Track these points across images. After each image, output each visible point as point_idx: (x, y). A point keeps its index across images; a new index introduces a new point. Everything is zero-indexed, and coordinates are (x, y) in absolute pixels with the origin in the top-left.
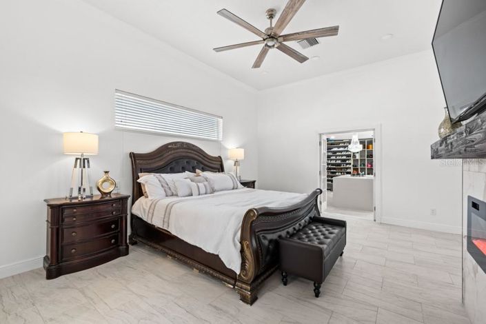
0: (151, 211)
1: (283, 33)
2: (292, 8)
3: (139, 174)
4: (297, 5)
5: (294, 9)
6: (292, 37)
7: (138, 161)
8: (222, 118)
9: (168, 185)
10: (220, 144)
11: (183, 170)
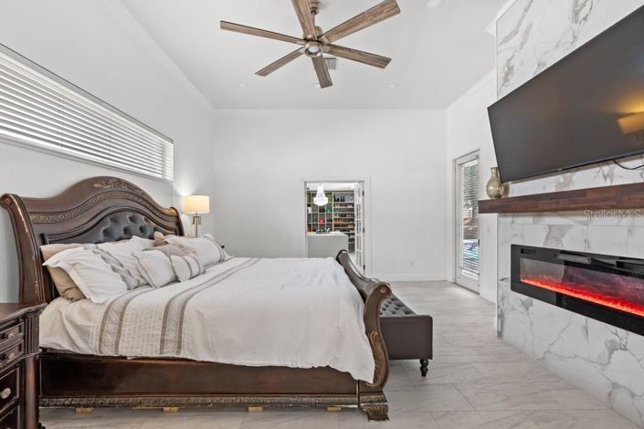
0: (111, 327)
1: (335, 43)
2: (375, 16)
3: (44, 248)
4: (383, 16)
5: (378, 18)
6: (341, 51)
7: (32, 217)
8: (172, 141)
9: (122, 266)
10: (172, 187)
11: (128, 234)
